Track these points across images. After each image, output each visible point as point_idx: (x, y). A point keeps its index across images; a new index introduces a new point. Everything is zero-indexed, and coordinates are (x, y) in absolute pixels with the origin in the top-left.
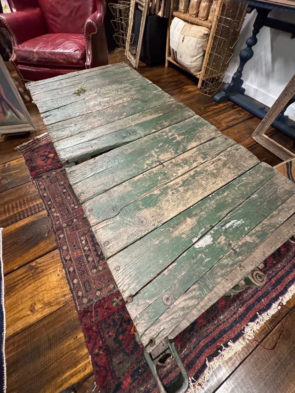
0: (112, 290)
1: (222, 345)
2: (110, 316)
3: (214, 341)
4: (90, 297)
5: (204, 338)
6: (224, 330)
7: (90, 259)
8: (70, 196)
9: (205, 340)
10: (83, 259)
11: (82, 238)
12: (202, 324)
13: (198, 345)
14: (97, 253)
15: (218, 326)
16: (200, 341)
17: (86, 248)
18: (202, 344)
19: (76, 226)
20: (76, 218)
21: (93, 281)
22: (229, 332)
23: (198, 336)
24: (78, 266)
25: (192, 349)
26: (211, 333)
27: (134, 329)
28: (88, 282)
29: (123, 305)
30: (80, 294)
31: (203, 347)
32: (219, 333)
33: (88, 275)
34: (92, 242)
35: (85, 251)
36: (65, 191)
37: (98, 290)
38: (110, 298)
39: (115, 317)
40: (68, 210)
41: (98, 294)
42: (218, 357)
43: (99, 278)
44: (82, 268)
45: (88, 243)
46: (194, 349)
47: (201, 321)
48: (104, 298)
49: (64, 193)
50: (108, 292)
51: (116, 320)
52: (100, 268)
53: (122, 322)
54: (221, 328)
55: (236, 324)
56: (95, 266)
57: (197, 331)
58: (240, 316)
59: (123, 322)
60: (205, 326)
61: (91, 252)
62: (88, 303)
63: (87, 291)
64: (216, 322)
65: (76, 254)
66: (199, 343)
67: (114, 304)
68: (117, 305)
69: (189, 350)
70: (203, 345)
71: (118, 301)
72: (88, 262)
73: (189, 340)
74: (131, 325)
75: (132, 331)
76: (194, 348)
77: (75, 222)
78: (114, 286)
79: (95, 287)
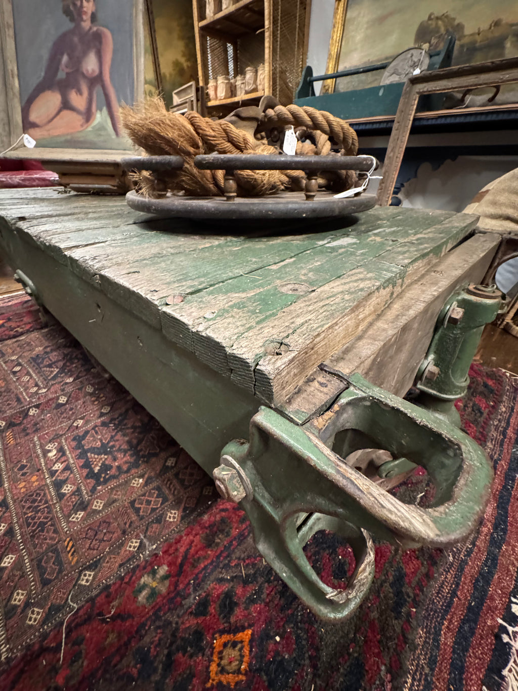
0: (134, 557)
1: (500, 621)
2: (127, 644)
3: (473, 615)
4: (56, 599)
5: (443, 618)
6: (480, 573)
7: (67, 489)
9: (450, 621)
10: (45, 494)
11: (49, 447)
12: (419, 576)
13: (438, 647)
14: (92, 470)
15: (461, 569)
16: (437, 634)
17: (58, 466)
18: (447, 639)
19: (36, 424)
20: (37, 406)
21: (71, 544)
22: (496, 576)
23: (426, 618)
24: (25, 514)
25: (427, 670)
26: (454, 594)
27: (219, 665)
28: (55, 551)
29: (172, 588)
30: (19, 598)
31: (454, 652)
32: (475, 588)
33: (55, 531)
34: (79, 448)
35: (52, 473)
37: (89, 568)
38: (126, 580)
39: (147, 639)
41: (87, 581)
42: (511, 663)
43: (91, 533)
44: (39, 518)
45: (64, 454)
46: (432, 670)
47: (411, 566)
48: (107, 587)
50: (121, 566)
51: (149, 649)
52: (98, 505)
53: (174, 647)
54: (472, 568)
55: (500, 548)
56: (82, 503)
57: (414, 600)
58: (496, 527)
59: (178, 650)
60: (428, 576)
61: (72, 472)
62: (44, 622)
63: (45, 583)
64: (451, 558)
65: (24, 487)
66: (436, 640)
67: (142, 597)
68: (153, 593)
69: (420, 680)
70: (450, 642)
71: (154, 584)
72: (61, 496)
73: (405, 640)
74: (208, 652)
75: (212, 675)
76: (432, 662)
77: (33, 416)
78: (141, 543)
79: (77, 562)
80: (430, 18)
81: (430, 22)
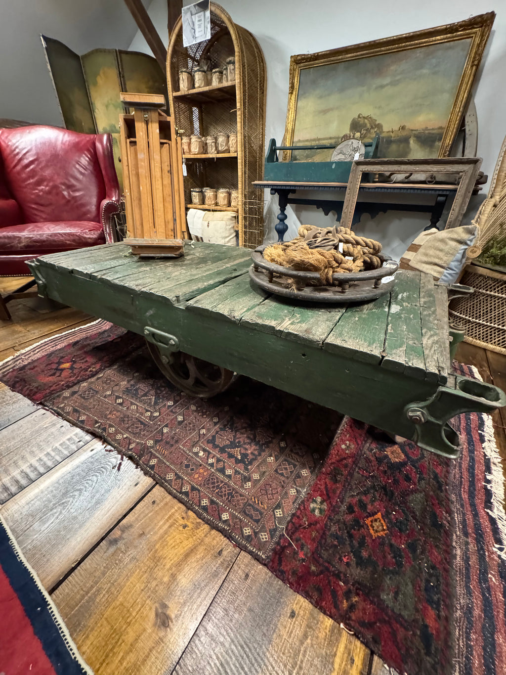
0: (297, 497)
1: (484, 484)
2: (324, 534)
3: (472, 483)
4: (270, 525)
5: (461, 488)
6: (469, 466)
7: (229, 472)
8: (135, 404)
9: (464, 488)
10: (217, 478)
11: (195, 450)
12: (444, 472)
13: (462, 500)
14: (236, 459)
15: (460, 467)
16: (460, 495)
17: (210, 461)
18: (465, 496)
19: (173, 438)
20: (166, 426)
21: (256, 500)
22: (476, 466)
23: (453, 490)
24: (214, 491)
25: (461, 509)
26: (461, 477)
27: (373, 530)
28: (250, 505)
29: (330, 506)
30: (247, 531)
31: (469, 500)
32: (469, 473)
33: (241, 495)
34: (217, 447)
35: (212, 465)
36: (120, 401)
37: (276, 508)
38: (302, 508)
39: (333, 529)
40: (142, 423)
41: (280, 514)
42: (493, 497)
43: (263, 492)
44: (225, 491)
45: (209, 453)
46: (463, 509)
47: (439, 469)
48: (293, 515)
49: (121, 404)
50: (293, 503)
51: (336, 533)
52: (256, 476)
53: (348, 529)
54: (465, 465)
55: (474, 453)
56: (245, 477)
57: (446, 483)
58: (469, 444)
59: (351, 529)
60: (448, 472)
61: (224, 462)
62: (272, 537)
63: (257, 521)
64: (454, 462)
65: (199, 477)
66: (461, 497)
67: (317, 512)
68: (321, 510)
69: (460, 514)
70: (466, 497)
71: (318, 506)
72: (229, 477)
73: (449, 499)
74: (365, 527)
75: (373, 534)
76: (462, 506)
77: (167, 432)
78: (296, 489)
79: (268, 507)
80: (359, 116)
81: (359, 119)
